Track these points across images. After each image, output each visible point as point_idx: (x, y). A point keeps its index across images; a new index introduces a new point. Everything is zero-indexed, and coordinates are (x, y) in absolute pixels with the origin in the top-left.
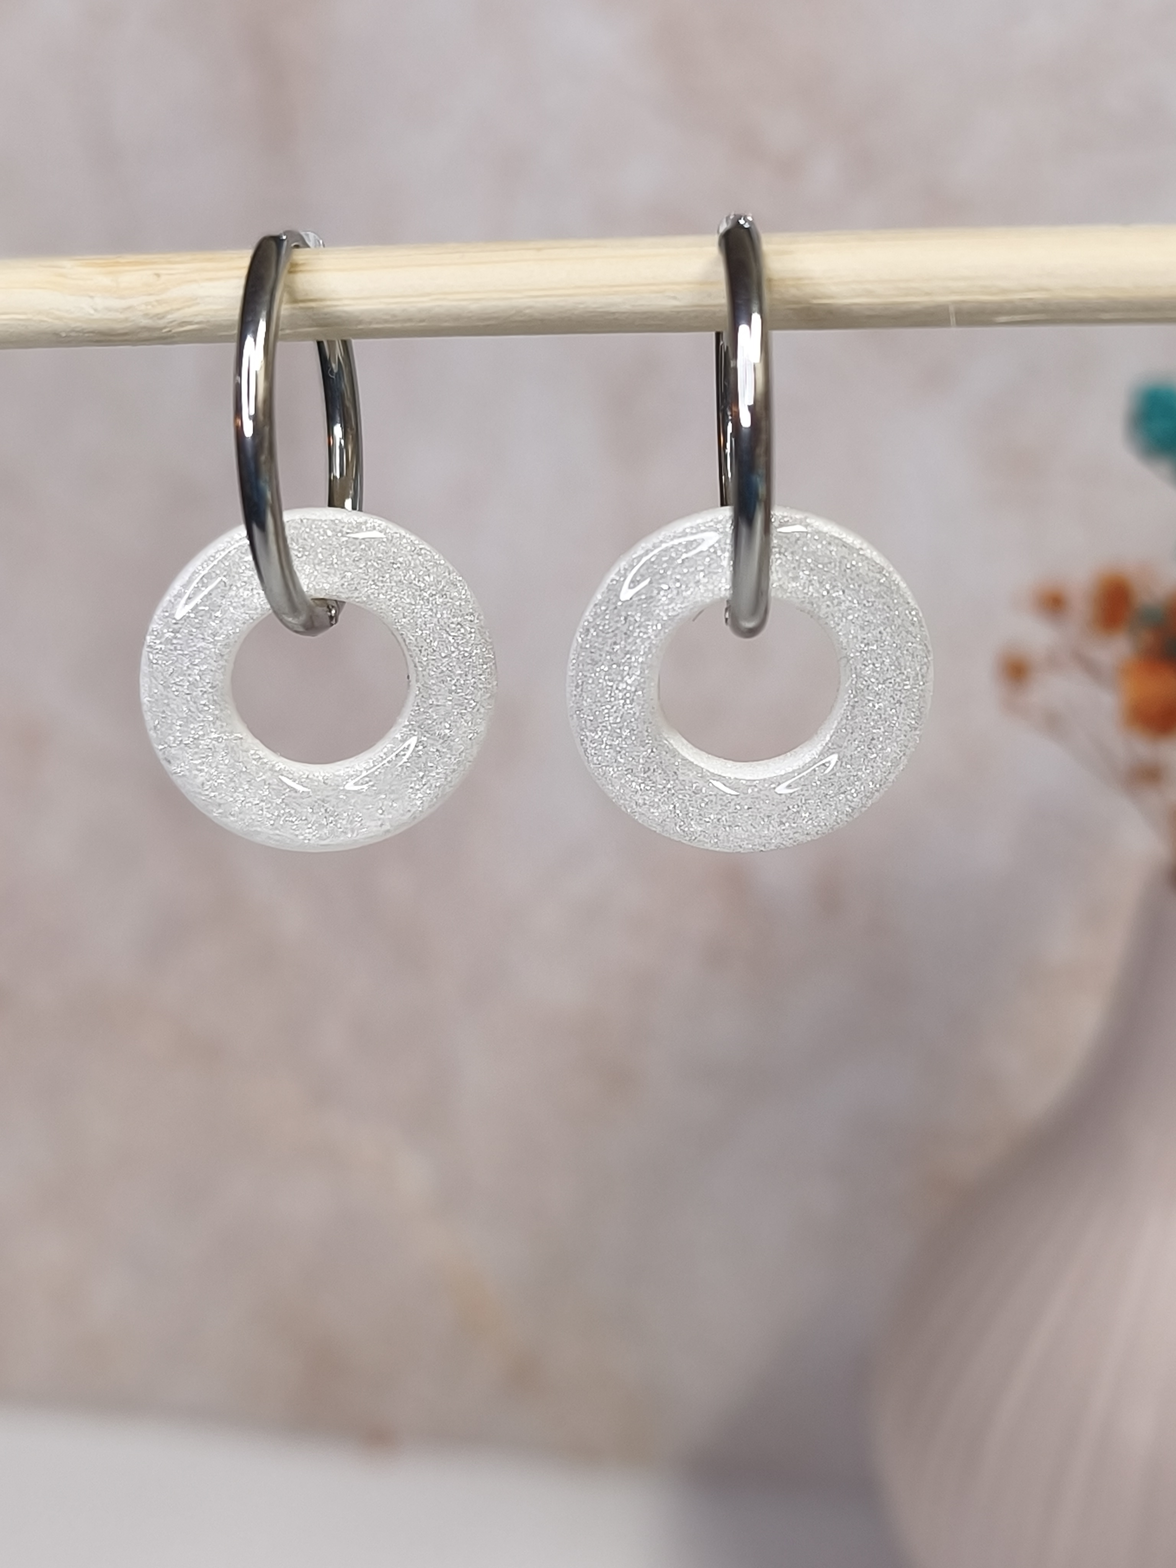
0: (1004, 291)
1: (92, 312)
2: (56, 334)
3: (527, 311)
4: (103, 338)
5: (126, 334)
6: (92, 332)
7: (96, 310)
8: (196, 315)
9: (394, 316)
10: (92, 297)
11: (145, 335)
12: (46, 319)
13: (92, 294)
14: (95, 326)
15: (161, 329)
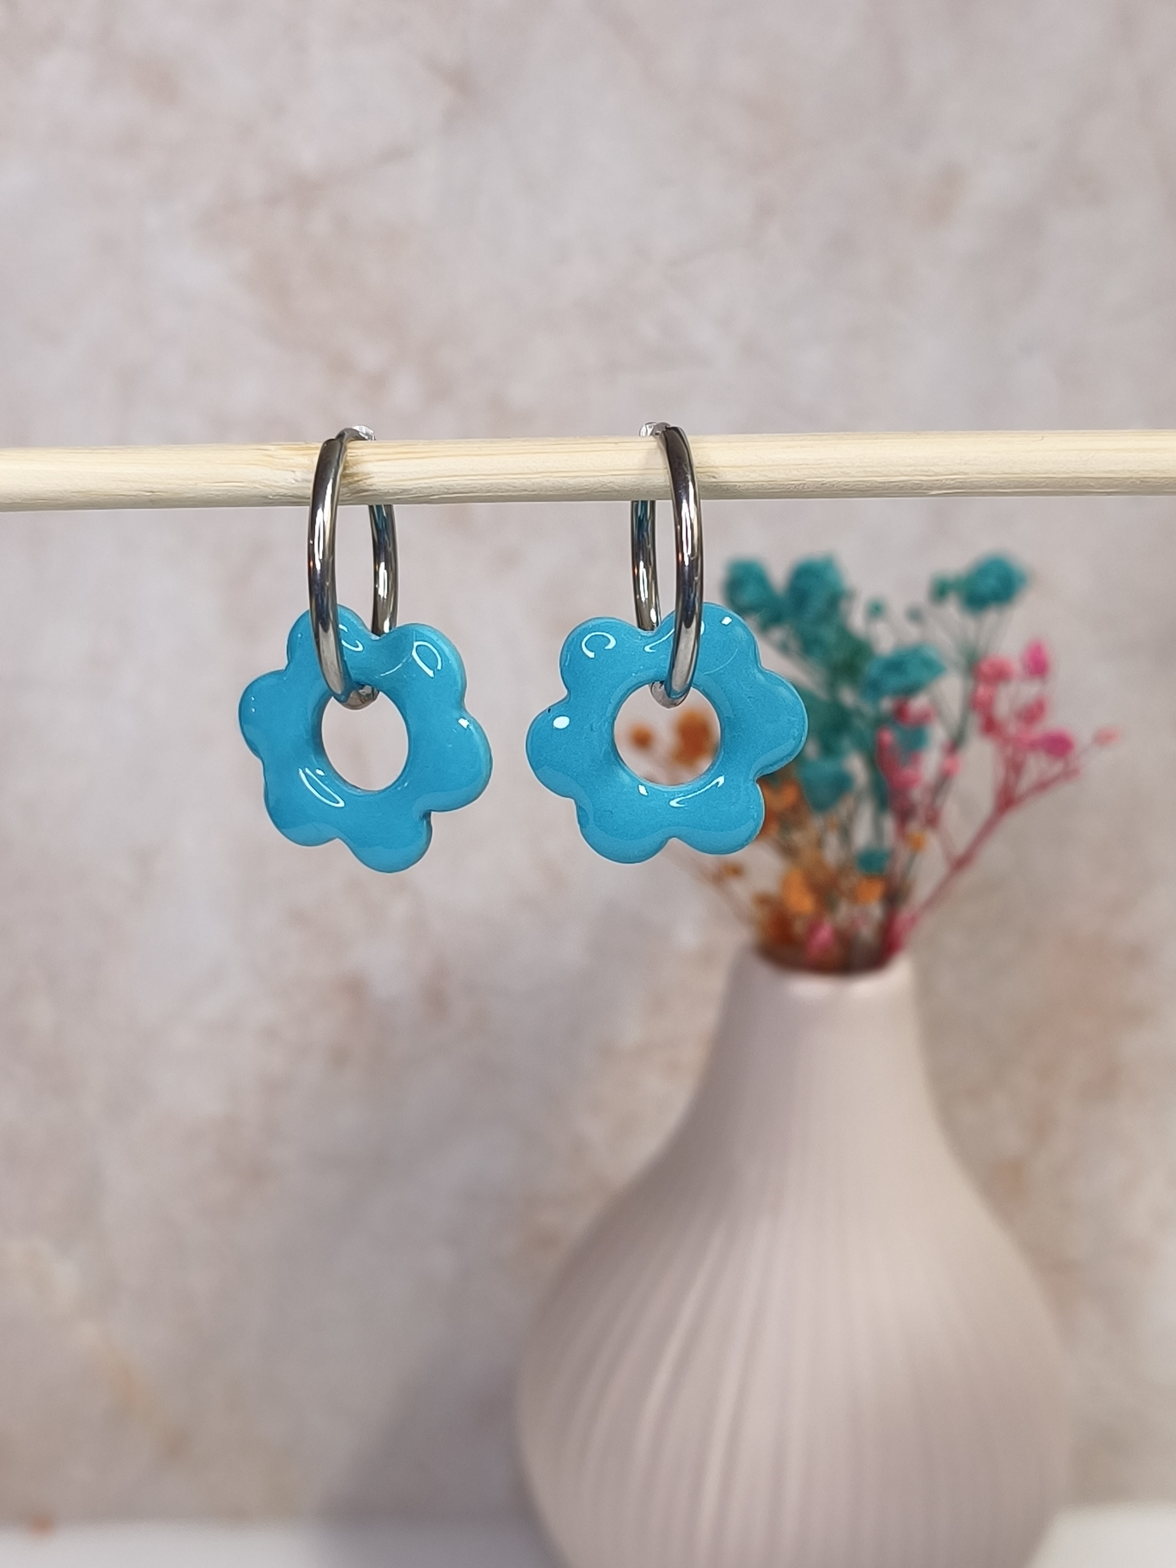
0: (936, 475)
1: (294, 482)
2: (266, 497)
3: (609, 485)
7: (296, 480)
8: (371, 485)
9: (515, 487)
10: (294, 472)
12: (257, 486)
13: (294, 469)
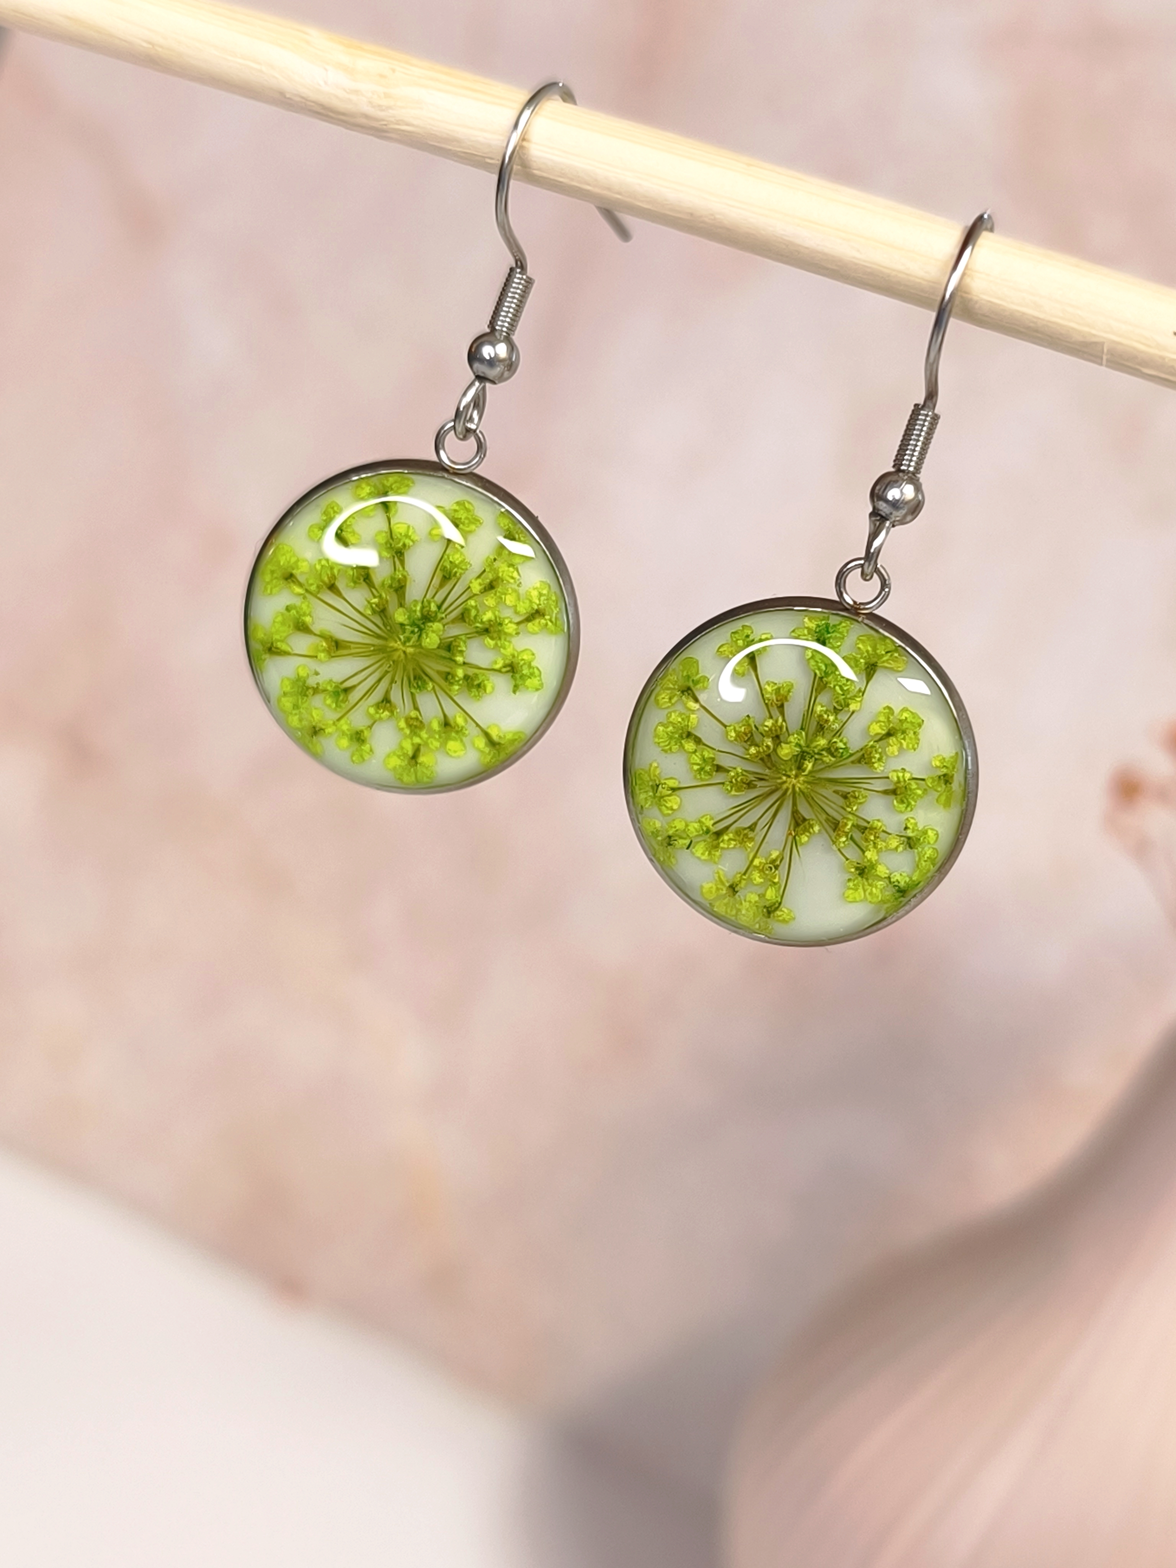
4: (322, 111)
5: (344, 114)
6: (314, 102)
10: (326, 70)
11: (363, 121)
12: (277, 76)
13: (327, 67)
14: (319, 98)
15: (379, 121)
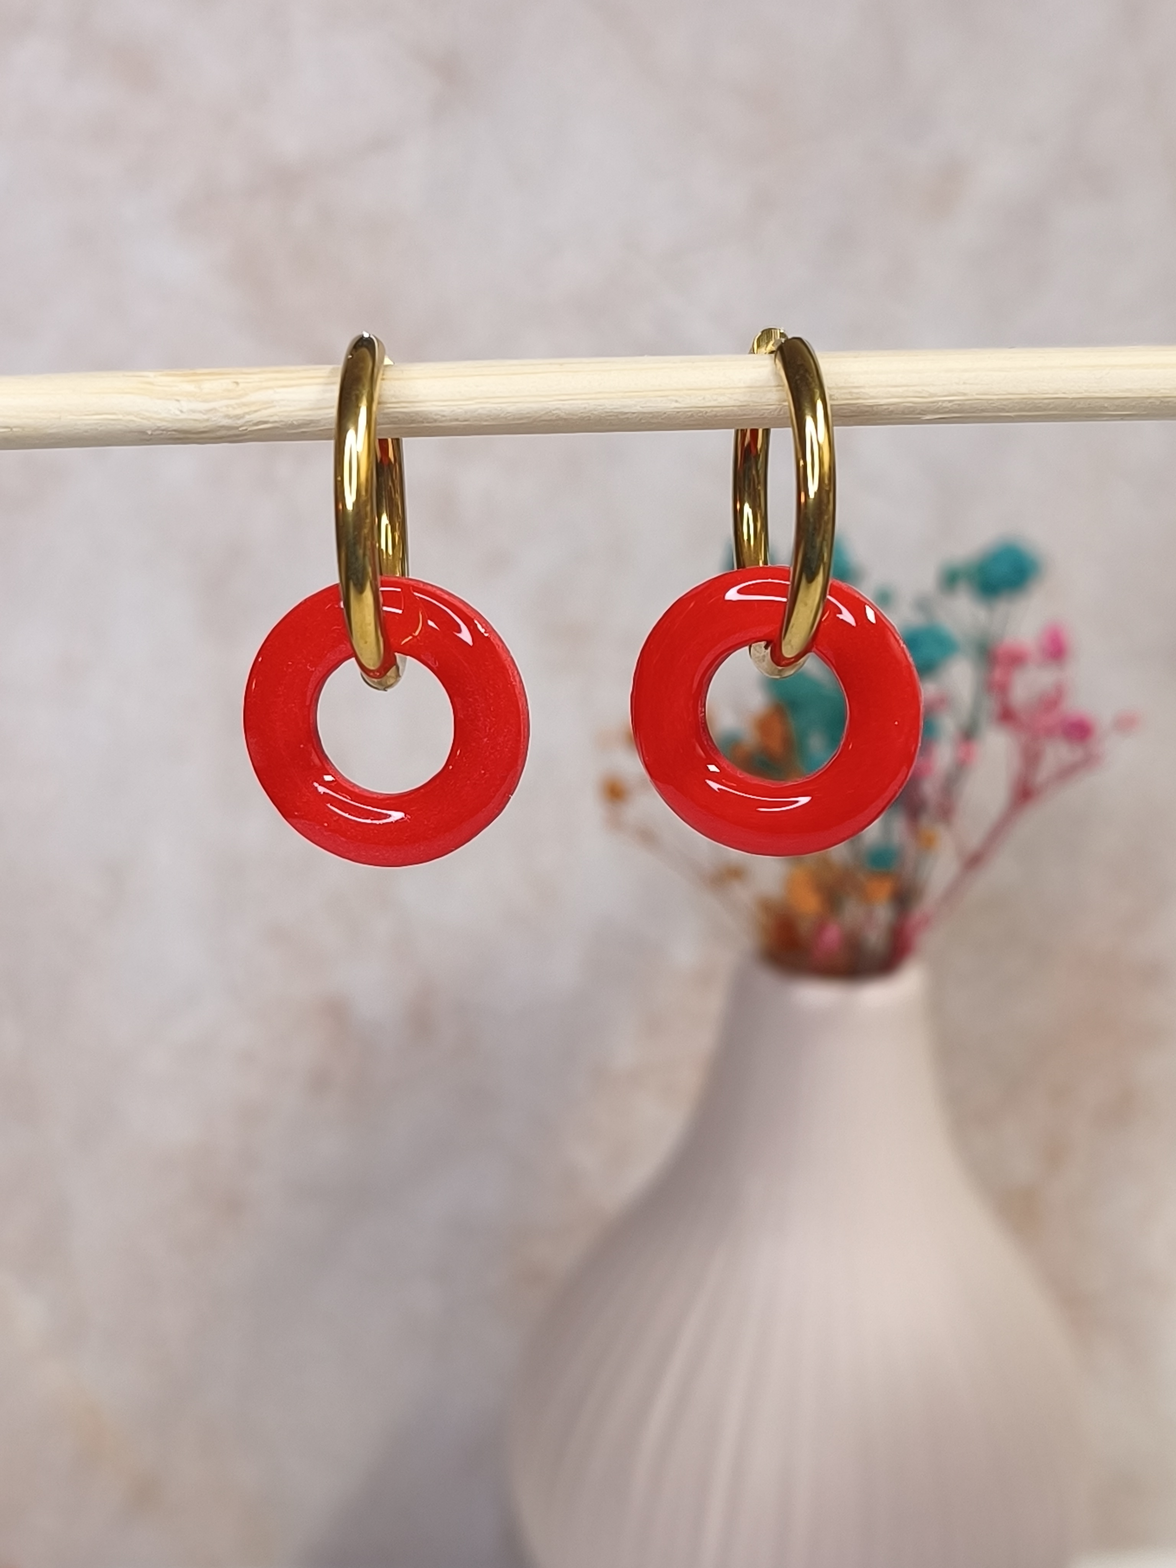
1: (178, 413)
6: (175, 431)
7: (182, 411)
8: (272, 416)
10: (178, 401)
11: (223, 433)
12: (135, 419)
13: (178, 398)
14: (178, 426)
15: (237, 428)
